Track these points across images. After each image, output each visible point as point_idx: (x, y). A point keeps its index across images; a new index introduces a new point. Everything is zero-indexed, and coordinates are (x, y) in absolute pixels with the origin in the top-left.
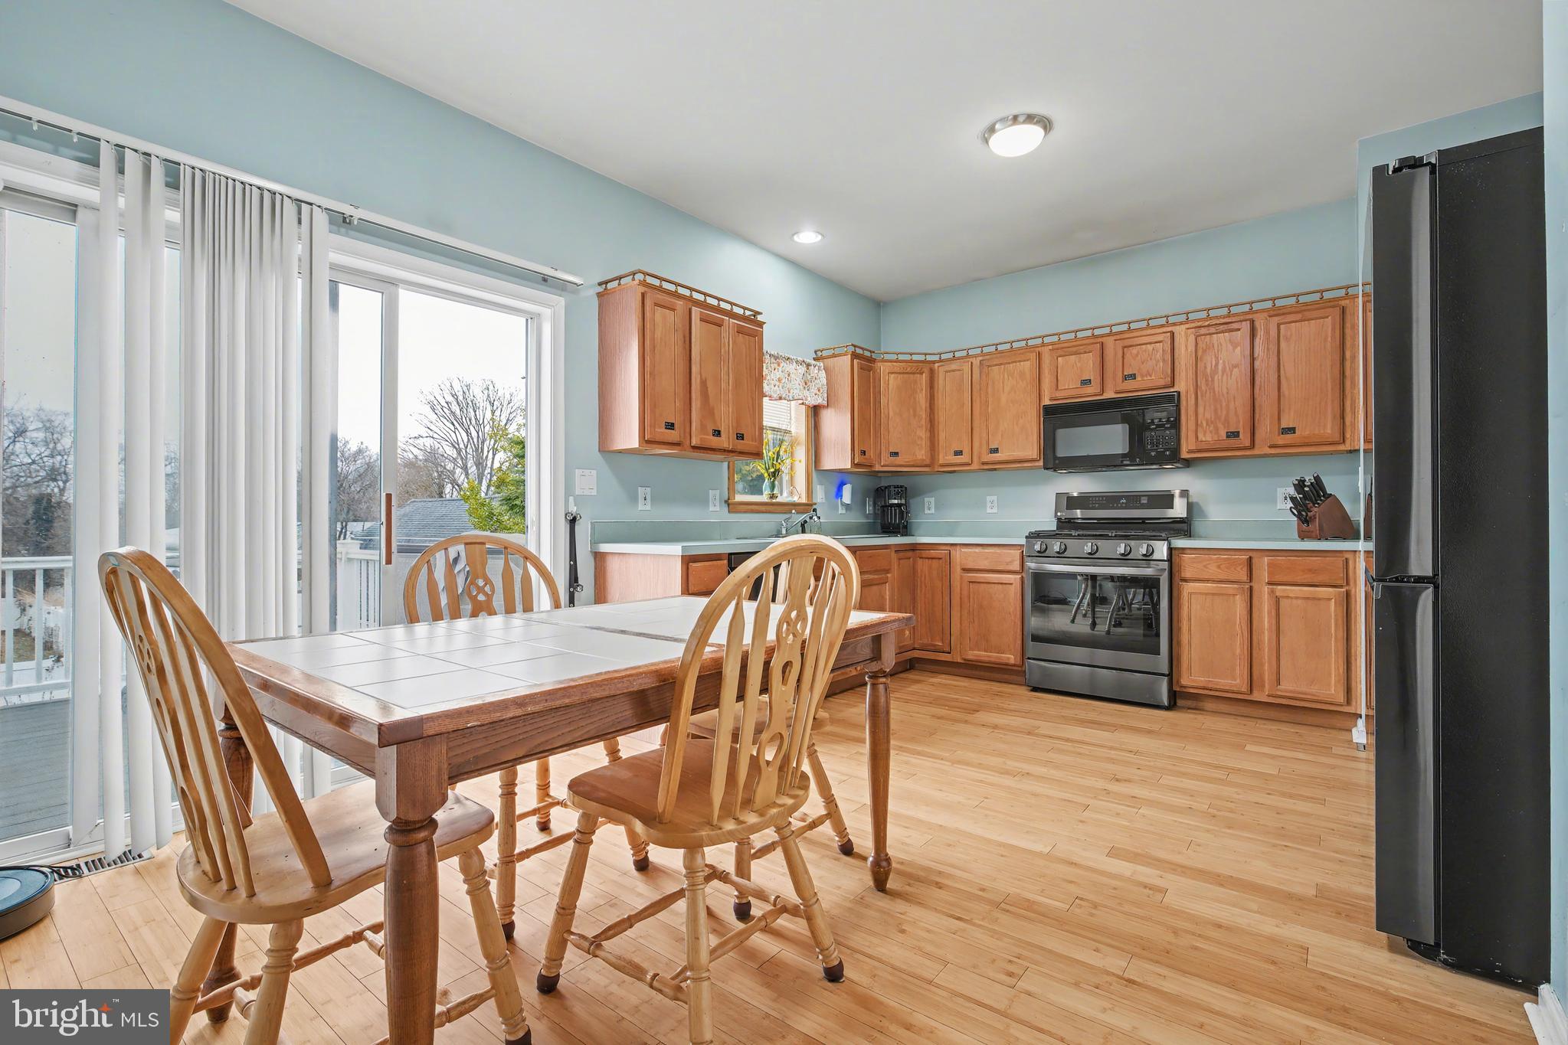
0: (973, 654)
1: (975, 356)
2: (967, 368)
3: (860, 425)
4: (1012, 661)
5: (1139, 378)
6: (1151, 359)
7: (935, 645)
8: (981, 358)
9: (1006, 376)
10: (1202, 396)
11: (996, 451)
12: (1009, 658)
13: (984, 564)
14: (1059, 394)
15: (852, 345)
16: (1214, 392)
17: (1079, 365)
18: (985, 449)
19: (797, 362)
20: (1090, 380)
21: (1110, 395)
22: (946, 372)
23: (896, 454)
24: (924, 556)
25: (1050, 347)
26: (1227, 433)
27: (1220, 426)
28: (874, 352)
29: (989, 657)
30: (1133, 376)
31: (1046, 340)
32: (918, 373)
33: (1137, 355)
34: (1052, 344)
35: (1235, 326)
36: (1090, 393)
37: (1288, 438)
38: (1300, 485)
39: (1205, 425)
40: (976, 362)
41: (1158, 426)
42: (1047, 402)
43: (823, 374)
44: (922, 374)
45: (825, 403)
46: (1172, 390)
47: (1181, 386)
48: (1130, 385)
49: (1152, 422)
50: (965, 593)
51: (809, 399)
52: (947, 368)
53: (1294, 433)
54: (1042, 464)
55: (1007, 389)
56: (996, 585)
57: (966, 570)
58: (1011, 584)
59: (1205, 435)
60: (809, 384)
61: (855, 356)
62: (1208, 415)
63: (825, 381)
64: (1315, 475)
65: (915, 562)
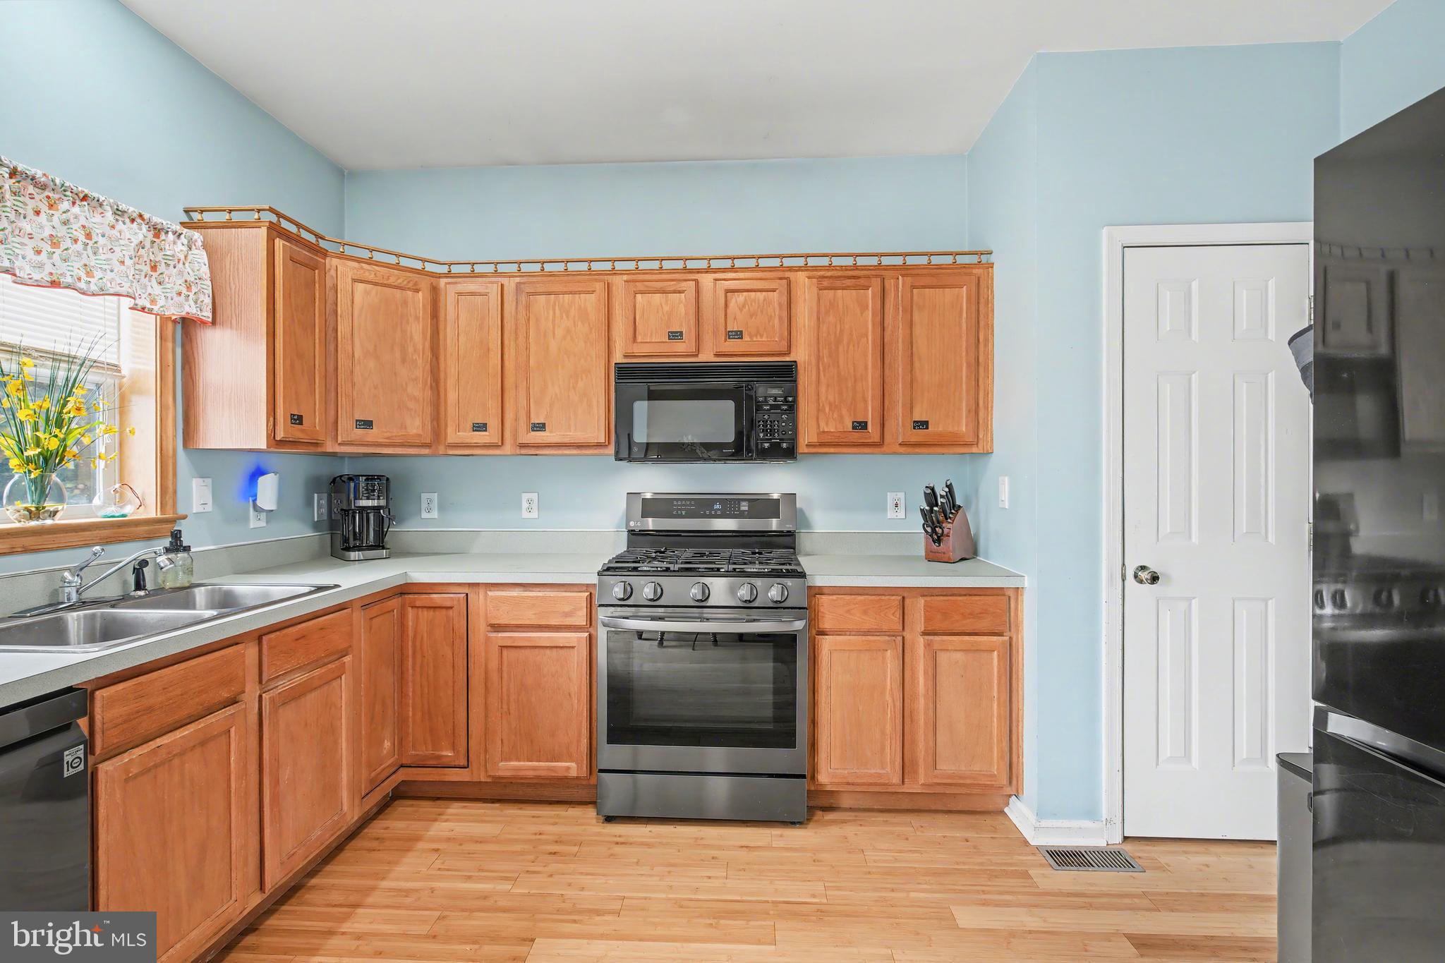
0: (508, 767)
1: (509, 276)
2: (494, 290)
3: (291, 370)
4: (574, 773)
5: (746, 338)
6: (762, 312)
7: (440, 757)
8: (518, 280)
9: (558, 312)
10: (824, 371)
11: (541, 427)
12: (568, 769)
13: (529, 617)
14: (638, 349)
15: (271, 210)
16: (838, 367)
17: (666, 308)
18: (523, 426)
19: (118, 212)
20: (681, 333)
21: (707, 357)
22: (460, 294)
23: (368, 424)
24: (418, 604)
25: (625, 277)
26: (853, 422)
27: (844, 412)
28: (322, 238)
29: (534, 769)
30: (739, 335)
31: (619, 266)
32: (409, 289)
33: (744, 306)
34: (627, 272)
35: (862, 281)
36: (680, 353)
37: (920, 435)
38: (931, 496)
39: (827, 410)
40: (510, 284)
41: (773, 407)
42: (618, 358)
43: (201, 256)
44: (417, 291)
45: (207, 314)
46: (788, 359)
47: (801, 355)
48: (732, 346)
49: (766, 401)
50: (494, 664)
51: (161, 302)
52: (460, 288)
53: (927, 428)
54: (613, 452)
55: (559, 332)
56: (548, 651)
57: (497, 628)
58: (573, 647)
59: (827, 424)
60: (162, 268)
61: (275, 231)
62: (831, 398)
63: (205, 271)
64: (948, 483)
65: (403, 616)
